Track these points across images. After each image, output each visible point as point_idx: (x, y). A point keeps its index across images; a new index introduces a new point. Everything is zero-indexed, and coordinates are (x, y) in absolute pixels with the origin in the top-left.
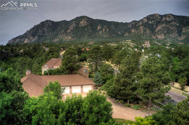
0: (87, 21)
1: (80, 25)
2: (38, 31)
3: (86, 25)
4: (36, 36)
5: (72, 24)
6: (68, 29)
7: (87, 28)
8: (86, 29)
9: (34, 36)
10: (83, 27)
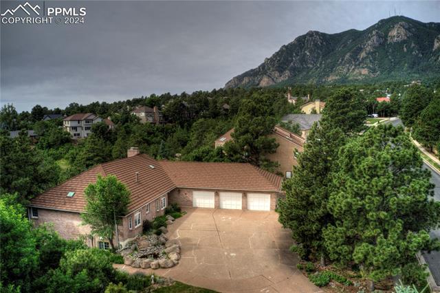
0: (406, 29)
1: (389, 38)
2: (290, 59)
3: (406, 38)
4: (285, 69)
5: (370, 38)
6: (360, 50)
7: (408, 47)
8: (405, 49)
9: (281, 70)
10: (397, 43)
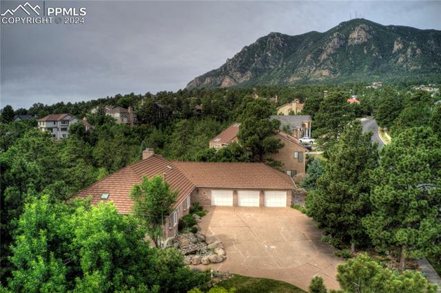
0: (366, 32)
1: (350, 41)
2: (252, 59)
3: (366, 40)
4: (247, 70)
5: (330, 40)
6: (321, 51)
7: (368, 49)
8: (365, 51)
9: (243, 70)
10: (358, 45)
